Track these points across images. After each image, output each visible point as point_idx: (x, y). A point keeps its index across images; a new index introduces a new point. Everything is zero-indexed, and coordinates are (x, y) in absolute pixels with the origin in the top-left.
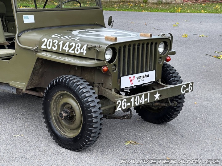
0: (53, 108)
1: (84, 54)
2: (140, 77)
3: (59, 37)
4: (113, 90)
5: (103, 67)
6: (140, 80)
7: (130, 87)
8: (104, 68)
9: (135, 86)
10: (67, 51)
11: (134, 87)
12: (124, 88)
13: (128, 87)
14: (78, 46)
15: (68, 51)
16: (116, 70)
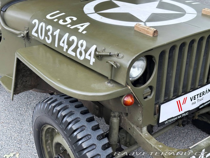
0: (47, 141)
1: (91, 63)
2: (196, 97)
3: (56, 20)
4: (145, 129)
5: (125, 97)
6: (196, 100)
7: (177, 116)
8: (126, 99)
9: (185, 113)
10: (65, 50)
11: (184, 115)
12: (166, 121)
13: (173, 118)
14: (82, 46)
15: (67, 50)
16: (152, 95)
